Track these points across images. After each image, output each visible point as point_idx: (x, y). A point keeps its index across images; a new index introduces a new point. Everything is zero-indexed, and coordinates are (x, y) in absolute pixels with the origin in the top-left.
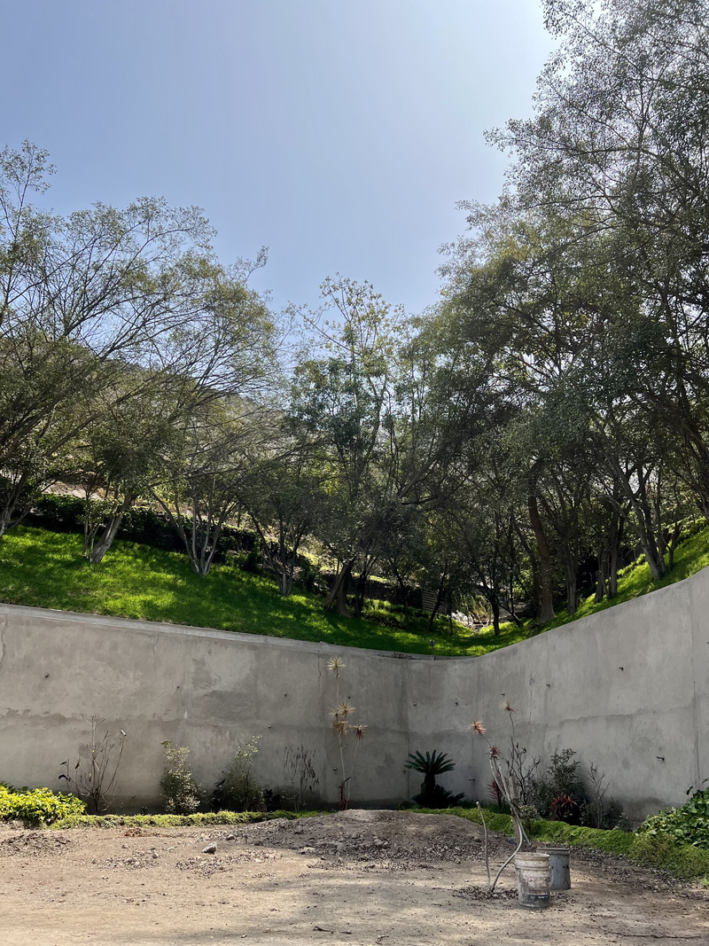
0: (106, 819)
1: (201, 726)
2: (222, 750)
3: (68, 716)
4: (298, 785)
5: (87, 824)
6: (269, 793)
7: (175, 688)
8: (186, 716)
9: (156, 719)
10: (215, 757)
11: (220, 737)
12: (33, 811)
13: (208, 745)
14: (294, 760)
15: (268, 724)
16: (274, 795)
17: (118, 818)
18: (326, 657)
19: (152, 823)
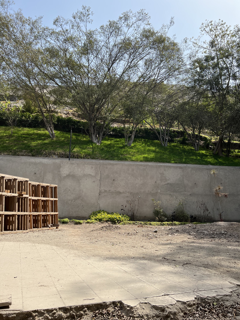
0: (136, 222)
1: (165, 194)
2: (173, 202)
3: (122, 192)
4: (202, 214)
5: (130, 224)
6: (192, 217)
7: (154, 182)
8: (159, 191)
9: (149, 192)
10: (171, 204)
11: (172, 198)
12: (114, 219)
13: (168, 200)
14: (200, 205)
15: (189, 194)
16: (194, 217)
17: (140, 222)
18: (210, 169)
19: (150, 224)
